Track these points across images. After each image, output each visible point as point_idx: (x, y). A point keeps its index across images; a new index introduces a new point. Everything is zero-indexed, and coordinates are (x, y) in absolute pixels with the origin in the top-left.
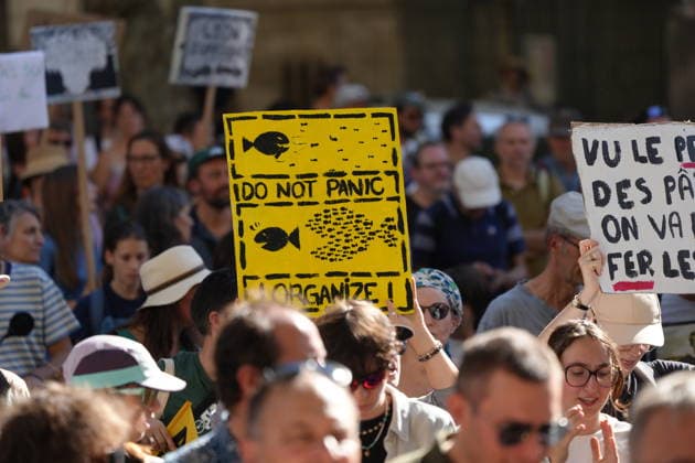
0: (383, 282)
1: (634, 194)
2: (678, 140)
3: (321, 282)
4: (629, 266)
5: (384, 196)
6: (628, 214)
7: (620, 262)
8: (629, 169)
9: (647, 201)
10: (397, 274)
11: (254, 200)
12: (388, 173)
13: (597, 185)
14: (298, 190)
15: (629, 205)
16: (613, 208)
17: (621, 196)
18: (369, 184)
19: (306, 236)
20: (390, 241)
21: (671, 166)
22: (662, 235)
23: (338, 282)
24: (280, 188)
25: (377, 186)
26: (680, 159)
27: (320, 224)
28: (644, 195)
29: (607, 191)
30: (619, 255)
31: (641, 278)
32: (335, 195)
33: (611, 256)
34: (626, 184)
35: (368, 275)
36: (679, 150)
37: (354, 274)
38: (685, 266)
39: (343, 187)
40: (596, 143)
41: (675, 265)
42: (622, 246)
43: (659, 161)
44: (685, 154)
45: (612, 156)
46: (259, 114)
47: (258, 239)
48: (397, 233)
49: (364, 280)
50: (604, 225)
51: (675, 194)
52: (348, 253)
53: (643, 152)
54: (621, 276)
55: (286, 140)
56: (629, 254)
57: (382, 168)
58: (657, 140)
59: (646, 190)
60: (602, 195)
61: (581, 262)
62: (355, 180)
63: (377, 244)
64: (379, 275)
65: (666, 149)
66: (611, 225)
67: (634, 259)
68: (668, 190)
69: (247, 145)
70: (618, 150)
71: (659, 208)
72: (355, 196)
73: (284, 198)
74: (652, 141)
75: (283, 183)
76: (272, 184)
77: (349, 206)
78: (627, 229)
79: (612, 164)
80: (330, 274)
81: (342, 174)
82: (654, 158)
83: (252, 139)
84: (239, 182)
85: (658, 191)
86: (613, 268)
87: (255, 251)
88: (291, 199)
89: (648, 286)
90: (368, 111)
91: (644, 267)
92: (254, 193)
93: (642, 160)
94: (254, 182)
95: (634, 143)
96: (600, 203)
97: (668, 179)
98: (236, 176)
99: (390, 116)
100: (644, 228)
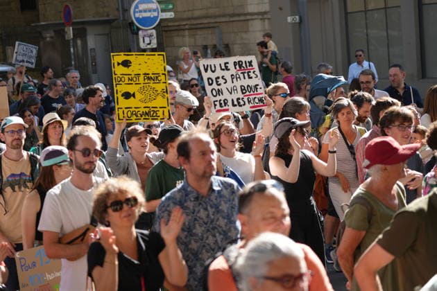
0: (161, 110)
1: (221, 81)
2: (235, 62)
3: (142, 110)
4: (221, 104)
5: (161, 82)
6: (219, 87)
7: (217, 103)
8: (219, 73)
9: (225, 83)
10: (165, 107)
11: (121, 82)
12: (163, 74)
13: (208, 79)
14: (135, 79)
15: (219, 85)
16: (215, 86)
17: (217, 82)
18: (157, 77)
19: (137, 95)
20: (163, 97)
21: (233, 71)
22: (231, 93)
23: (147, 110)
24: (129, 79)
25: (159, 78)
26: (236, 68)
27: (142, 90)
28: (224, 81)
29: (212, 81)
30: (217, 101)
31: (224, 108)
32: (146, 81)
33: (214, 102)
34: (218, 78)
35: (156, 108)
36: (235, 66)
37: (153, 107)
38: (239, 103)
39: (149, 78)
40: (207, 66)
41: (236, 103)
42: (218, 98)
43: (229, 70)
44: (237, 67)
45: (213, 69)
46: (122, 54)
47: (122, 95)
48: (165, 94)
49: (155, 109)
50: (212, 91)
51: (235, 80)
52: (150, 100)
53: (223, 67)
54: (218, 107)
55: (131, 63)
56: (220, 100)
57: (161, 72)
58: (228, 63)
59: (225, 79)
60: (211, 82)
61: (204, 104)
62: (152, 76)
63: (159, 98)
64: (160, 108)
65: (231, 66)
66: (214, 92)
67: (222, 102)
68: (232, 79)
69: (119, 64)
70: (215, 67)
71: (229, 85)
72: (152, 82)
73: (130, 82)
74: (226, 63)
75: (130, 77)
76: (126, 77)
77: (151, 85)
78: (219, 92)
79: (213, 72)
80: (145, 107)
81: (148, 74)
82: (227, 69)
83: (120, 62)
84: (116, 76)
85: (229, 79)
86: (215, 105)
87: (121, 99)
88: (132, 82)
89: (227, 110)
90: (156, 53)
91: (225, 104)
92: (121, 80)
93: (224, 70)
94: (121, 76)
95: (220, 65)
96: (210, 85)
97: (232, 75)
98: (115, 74)
99: (163, 55)
100: (225, 91)
